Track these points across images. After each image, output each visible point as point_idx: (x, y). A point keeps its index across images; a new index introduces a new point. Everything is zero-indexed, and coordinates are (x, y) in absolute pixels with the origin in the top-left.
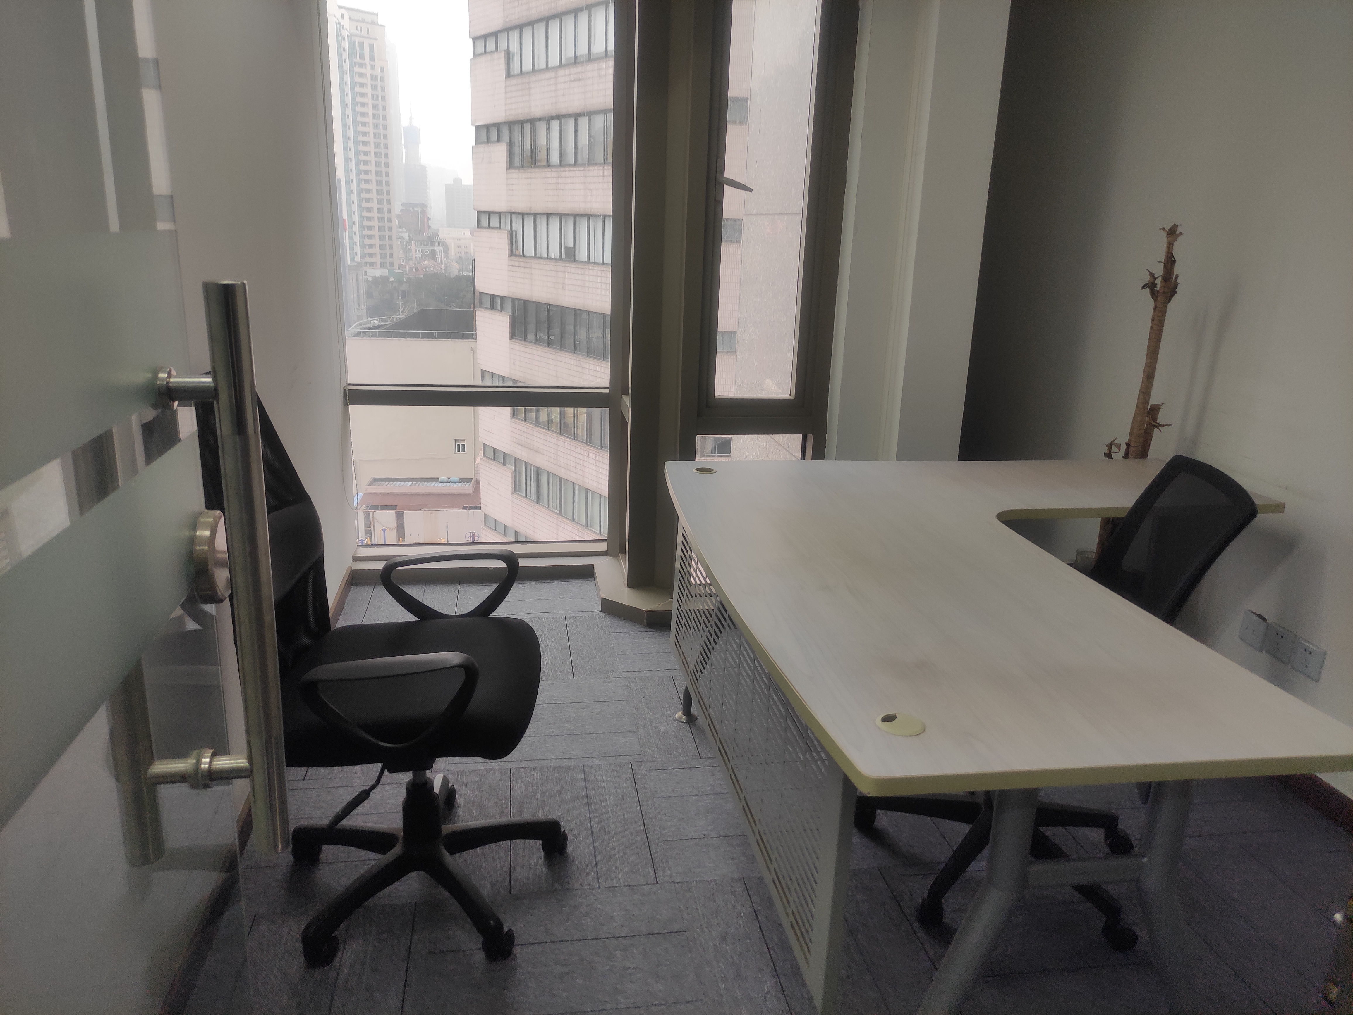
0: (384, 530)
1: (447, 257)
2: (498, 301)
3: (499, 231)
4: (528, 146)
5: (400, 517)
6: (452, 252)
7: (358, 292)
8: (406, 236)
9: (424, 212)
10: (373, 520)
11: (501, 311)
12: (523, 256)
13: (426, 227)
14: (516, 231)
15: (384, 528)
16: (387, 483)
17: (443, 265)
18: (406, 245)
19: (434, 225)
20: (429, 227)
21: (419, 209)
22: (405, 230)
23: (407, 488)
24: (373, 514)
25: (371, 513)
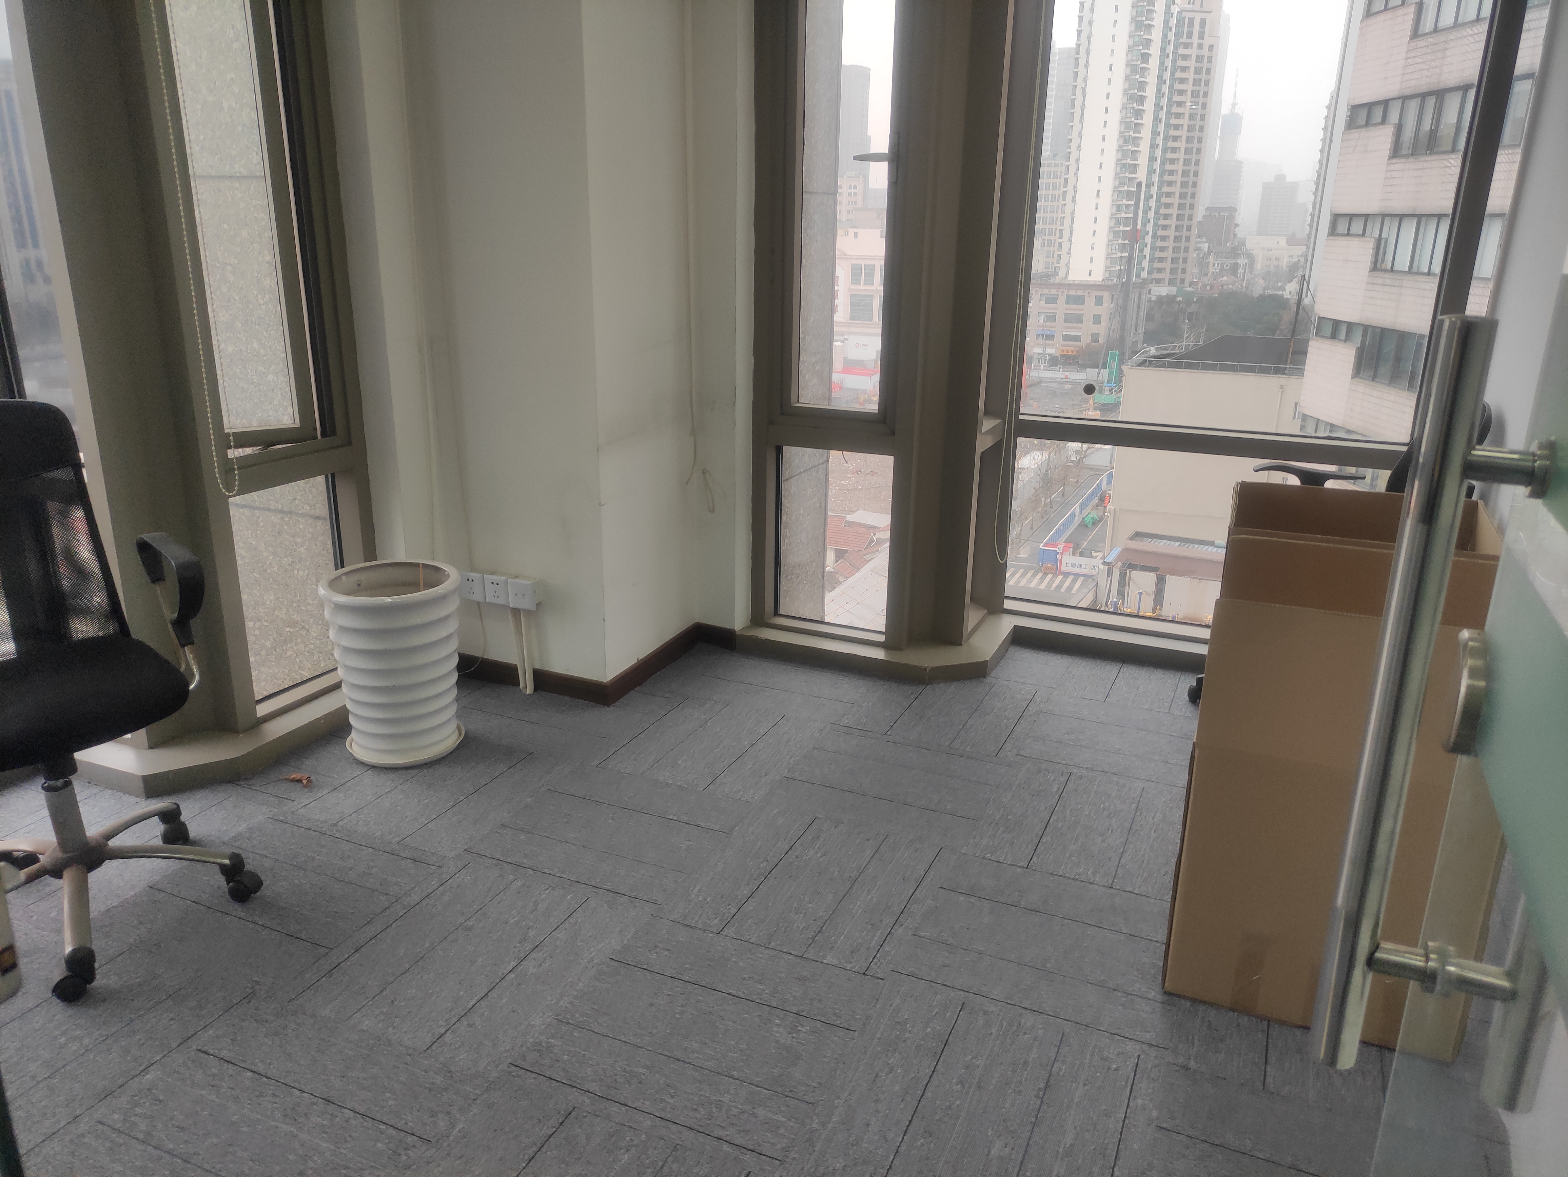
0: (1140, 594)
1: (1251, 272)
2: (1343, 330)
3: (1362, 239)
4: (1427, 126)
5: (1161, 581)
6: (1259, 266)
7: (1138, 313)
8: (1205, 247)
9: (1231, 218)
10: (1129, 580)
11: (1345, 342)
12: (1392, 270)
13: (1231, 236)
14: (1387, 240)
15: (1141, 591)
16: (1150, 540)
17: (1245, 282)
18: (1203, 257)
19: (1240, 233)
20: (1235, 235)
21: (1226, 214)
22: (1205, 240)
23: (1172, 548)
24: (1130, 573)
25: (1128, 571)
